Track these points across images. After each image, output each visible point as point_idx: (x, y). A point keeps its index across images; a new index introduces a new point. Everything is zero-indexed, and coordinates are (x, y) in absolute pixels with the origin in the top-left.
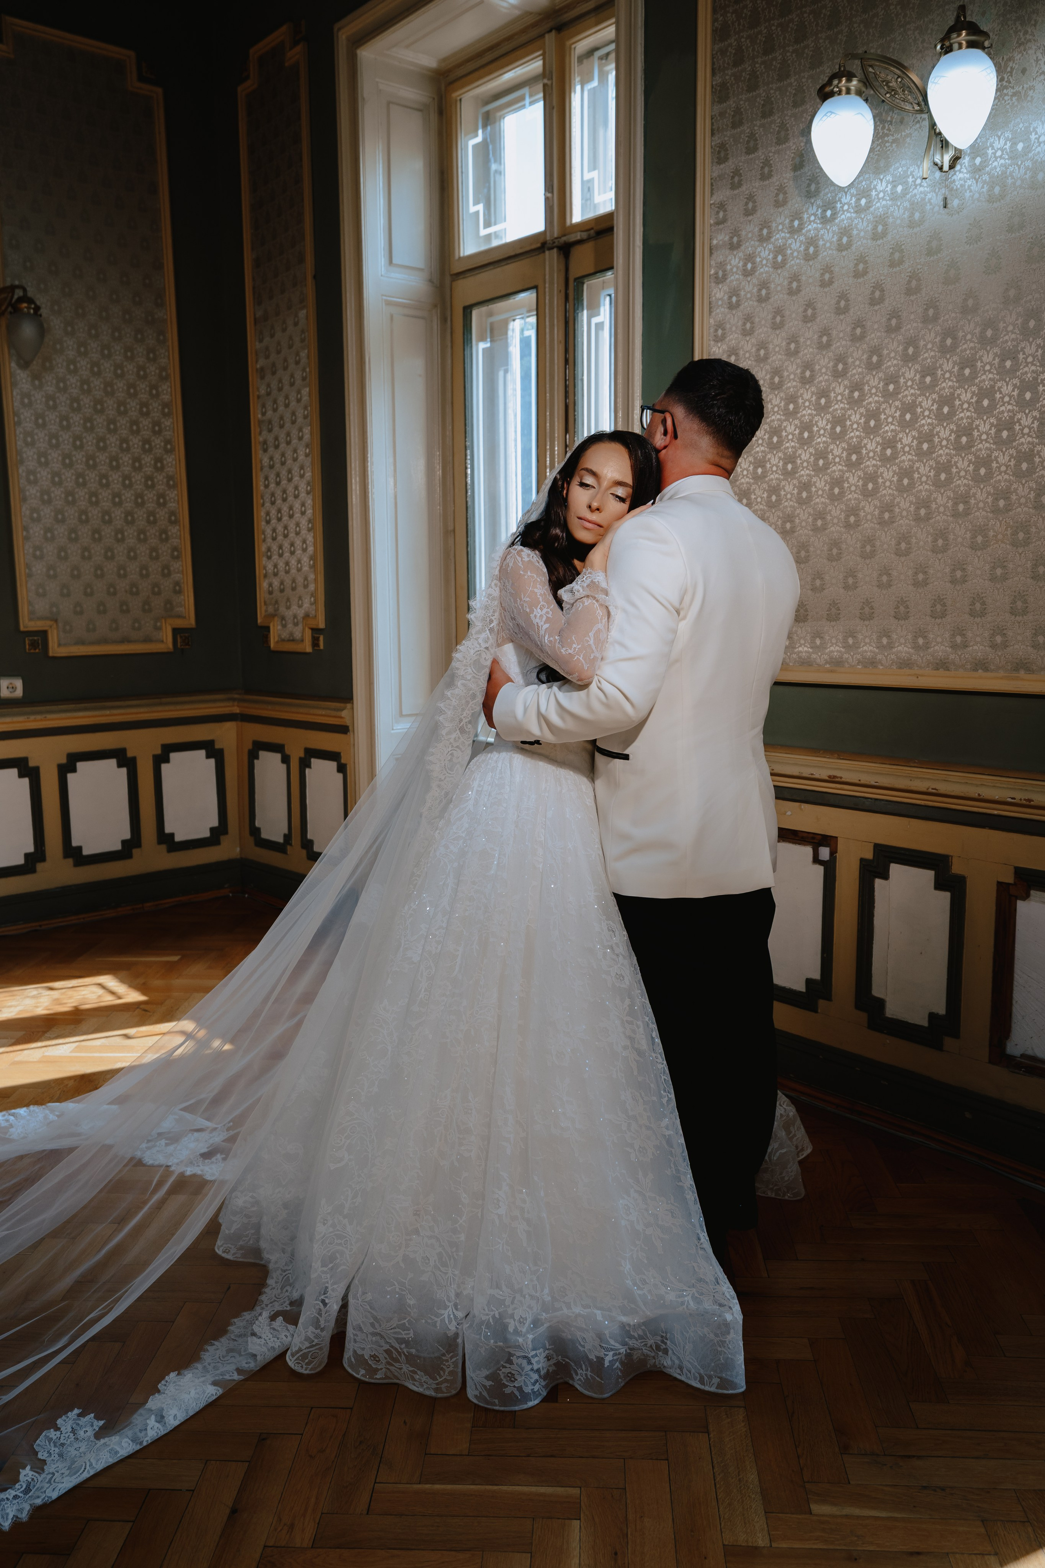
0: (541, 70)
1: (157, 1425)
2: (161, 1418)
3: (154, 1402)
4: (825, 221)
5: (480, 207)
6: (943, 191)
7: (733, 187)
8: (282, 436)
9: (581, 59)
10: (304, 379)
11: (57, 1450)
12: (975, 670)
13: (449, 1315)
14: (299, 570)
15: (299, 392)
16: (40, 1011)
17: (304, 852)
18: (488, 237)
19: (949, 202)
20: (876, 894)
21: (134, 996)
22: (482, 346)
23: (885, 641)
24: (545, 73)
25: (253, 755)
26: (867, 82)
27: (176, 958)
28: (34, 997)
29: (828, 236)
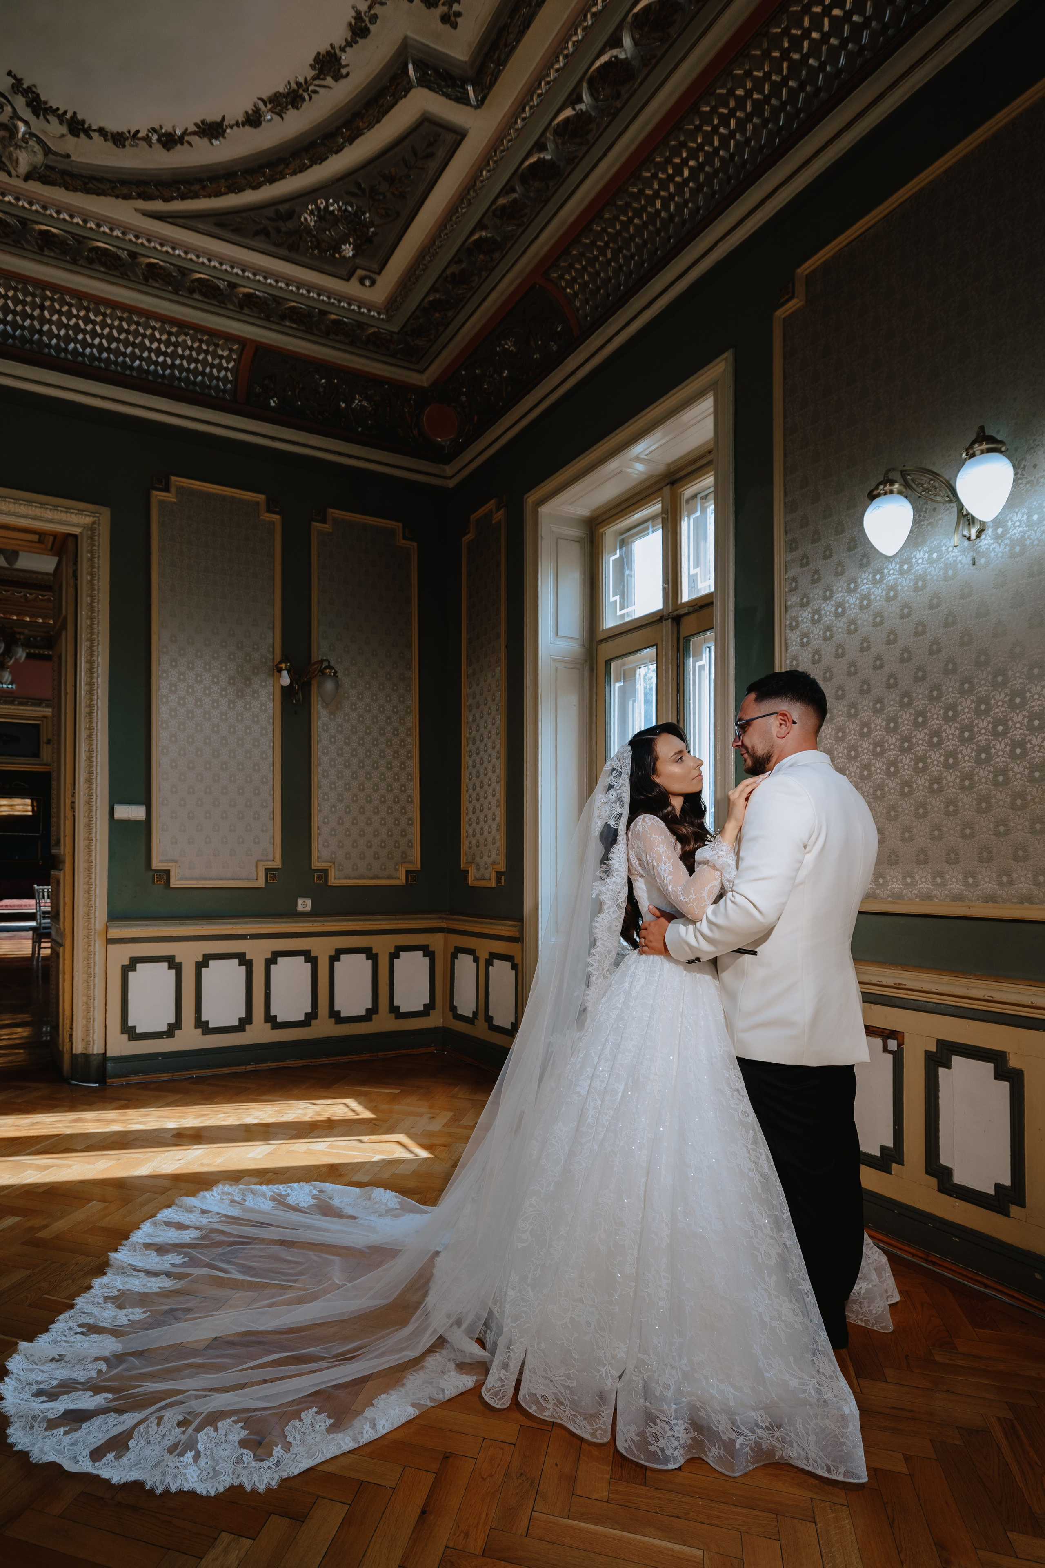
0: (660, 510)
1: (371, 1430)
2: (374, 1426)
3: (369, 1412)
4: (875, 582)
5: (618, 598)
6: (972, 554)
7: (802, 566)
8: (482, 747)
9: (688, 501)
10: (497, 710)
11: (300, 1437)
12: (1021, 903)
13: (606, 1372)
14: (490, 833)
15: (494, 719)
16: (307, 1118)
17: (486, 1024)
18: (623, 616)
19: (977, 561)
20: (940, 1080)
21: (367, 1114)
22: (618, 685)
23: (939, 880)
24: (664, 511)
25: (454, 956)
26: (906, 485)
27: (397, 1091)
28: (304, 1108)
29: (878, 592)
